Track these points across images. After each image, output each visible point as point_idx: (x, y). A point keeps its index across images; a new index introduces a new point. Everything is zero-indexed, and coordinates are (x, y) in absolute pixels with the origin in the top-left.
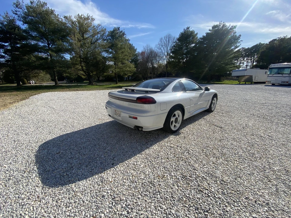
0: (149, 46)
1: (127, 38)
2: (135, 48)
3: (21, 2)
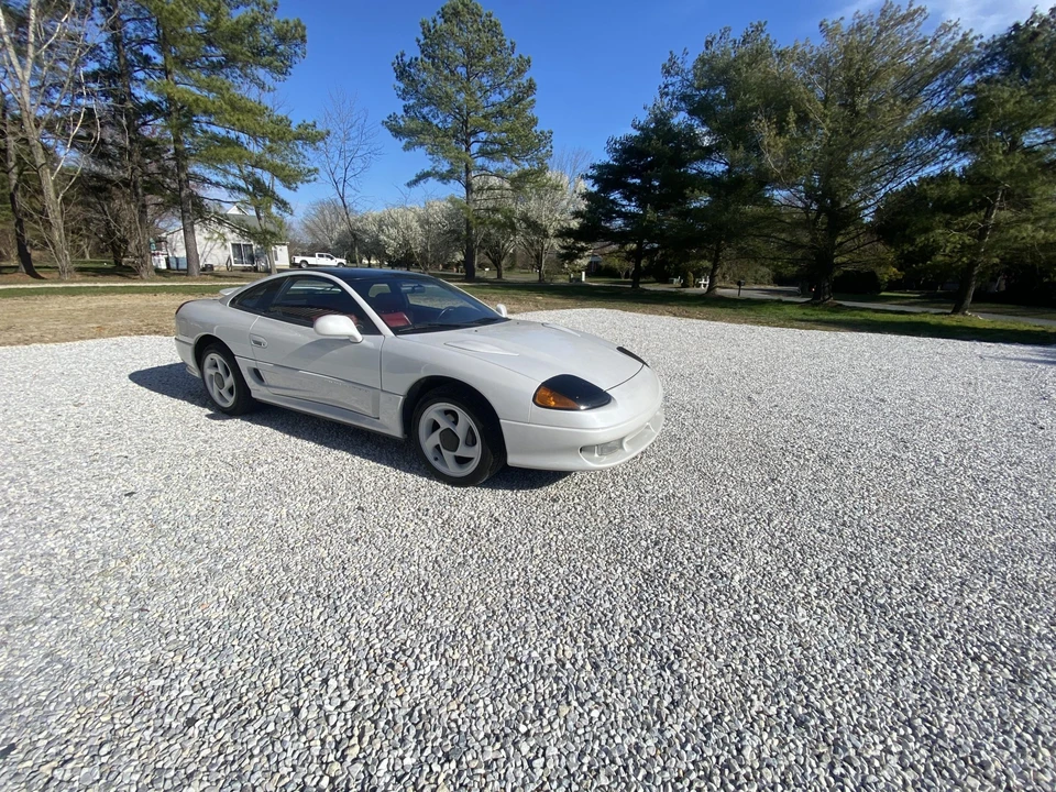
3: (679, 56)
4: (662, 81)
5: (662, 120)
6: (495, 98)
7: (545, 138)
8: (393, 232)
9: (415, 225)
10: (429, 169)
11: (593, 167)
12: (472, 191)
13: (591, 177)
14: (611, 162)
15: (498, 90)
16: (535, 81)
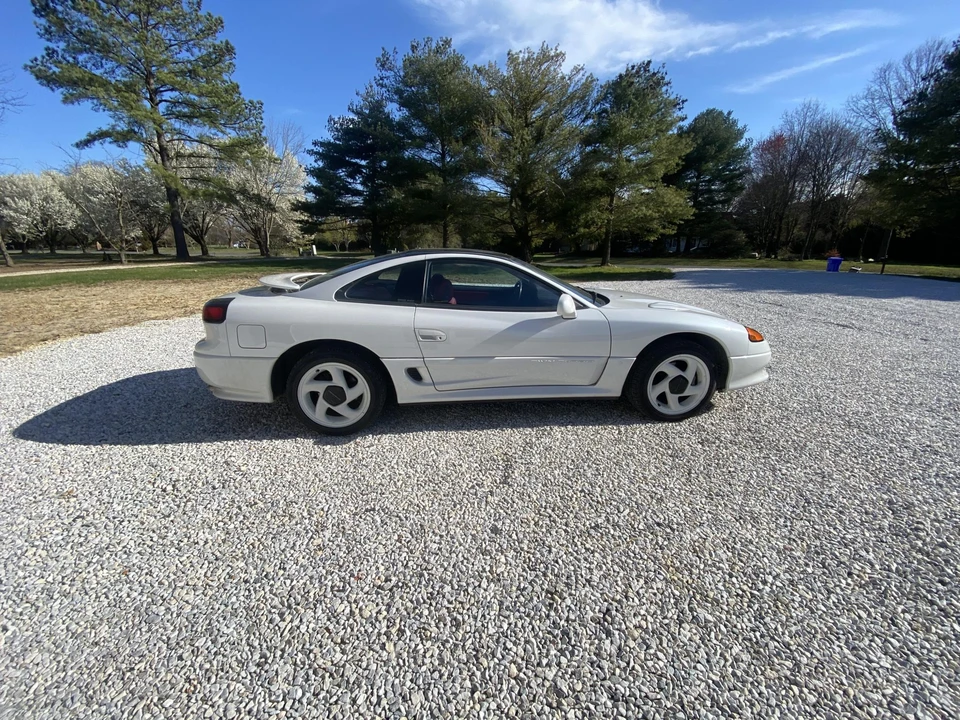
0: (821, 107)
1: (672, 97)
2: (740, 125)
3: (391, 53)
4: (377, 73)
5: (377, 107)
6: (184, 55)
7: (256, 107)
8: (24, 204)
9: (56, 193)
10: (105, 128)
11: (315, 144)
12: (171, 159)
13: (316, 153)
14: (332, 141)
15: (185, 47)
16: (232, 43)
